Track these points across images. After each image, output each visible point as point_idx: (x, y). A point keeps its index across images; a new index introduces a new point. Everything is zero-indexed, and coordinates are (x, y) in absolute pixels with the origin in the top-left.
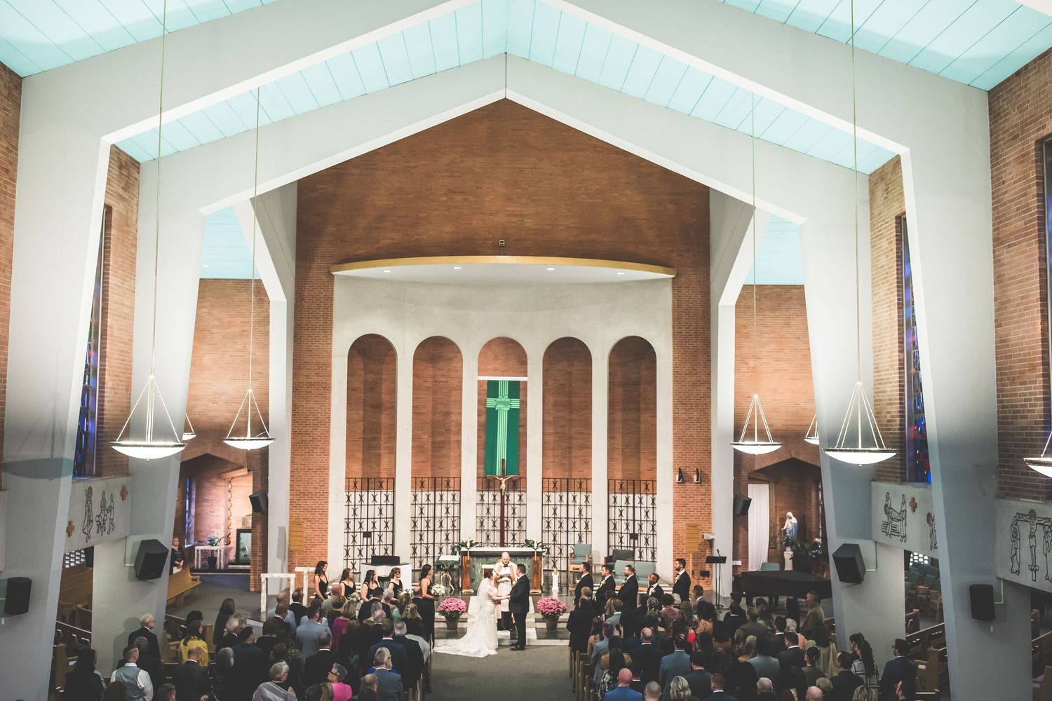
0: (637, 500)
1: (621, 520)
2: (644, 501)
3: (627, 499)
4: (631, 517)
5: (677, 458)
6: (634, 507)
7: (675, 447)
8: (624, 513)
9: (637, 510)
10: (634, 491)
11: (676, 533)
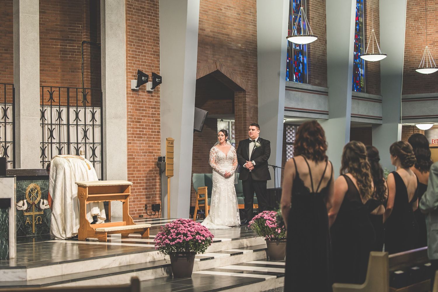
0: (72, 116)
1: (52, 143)
2: (81, 116)
3: (60, 114)
4: (64, 139)
5: (131, 57)
6: (68, 125)
7: (129, 43)
8: (55, 134)
9: (72, 129)
10: (68, 103)
11: (131, 158)
